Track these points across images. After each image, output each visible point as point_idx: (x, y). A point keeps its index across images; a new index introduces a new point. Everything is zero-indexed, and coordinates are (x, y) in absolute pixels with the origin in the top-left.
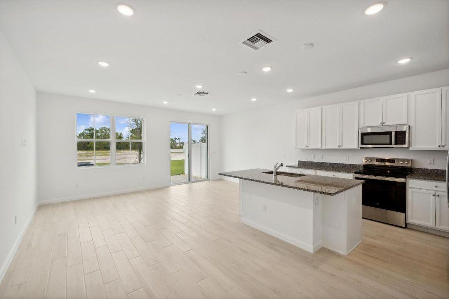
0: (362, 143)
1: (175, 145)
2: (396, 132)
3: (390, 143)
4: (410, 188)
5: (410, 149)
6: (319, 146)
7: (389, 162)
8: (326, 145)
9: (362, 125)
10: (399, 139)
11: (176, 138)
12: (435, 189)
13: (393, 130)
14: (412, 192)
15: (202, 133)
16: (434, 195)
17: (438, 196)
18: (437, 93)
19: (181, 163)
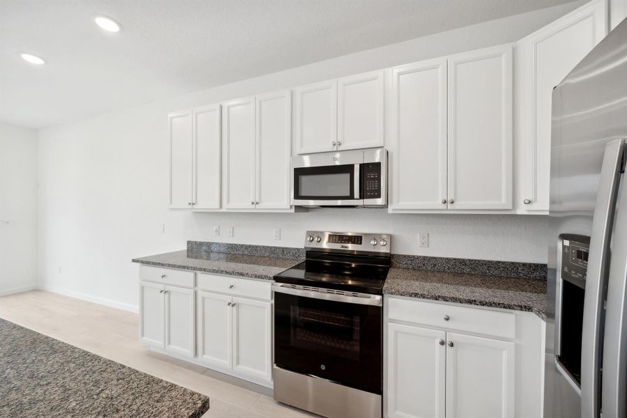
0: (297, 196)
2: (362, 166)
3: (351, 197)
4: (392, 321)
5: (390, 210)
6: (214, 205)
7: (353, 243)
8: (228, 202)
9: (298, 150)
10: (369, 186)
12: (446, 324)
13: (356, 161)
14: (396, 333)
16: (442, 343)
17: (452, 345)
18: (440, 70)
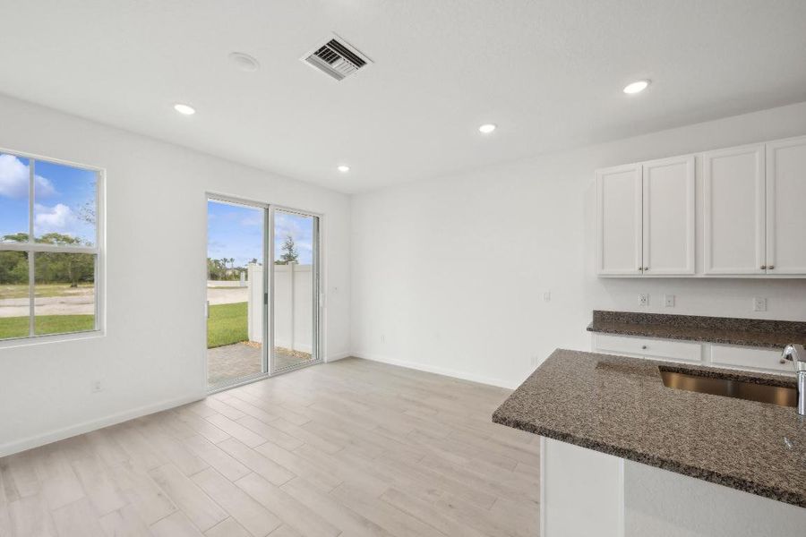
1: (224, 273)
11: (225, 260)
15: (284, 249)
19: (241, 309)
